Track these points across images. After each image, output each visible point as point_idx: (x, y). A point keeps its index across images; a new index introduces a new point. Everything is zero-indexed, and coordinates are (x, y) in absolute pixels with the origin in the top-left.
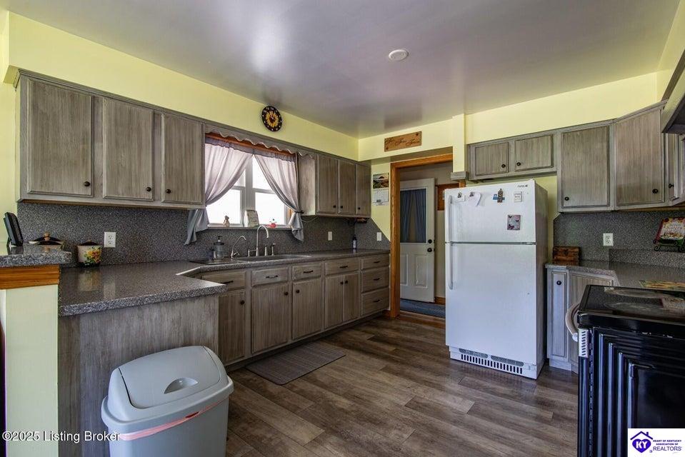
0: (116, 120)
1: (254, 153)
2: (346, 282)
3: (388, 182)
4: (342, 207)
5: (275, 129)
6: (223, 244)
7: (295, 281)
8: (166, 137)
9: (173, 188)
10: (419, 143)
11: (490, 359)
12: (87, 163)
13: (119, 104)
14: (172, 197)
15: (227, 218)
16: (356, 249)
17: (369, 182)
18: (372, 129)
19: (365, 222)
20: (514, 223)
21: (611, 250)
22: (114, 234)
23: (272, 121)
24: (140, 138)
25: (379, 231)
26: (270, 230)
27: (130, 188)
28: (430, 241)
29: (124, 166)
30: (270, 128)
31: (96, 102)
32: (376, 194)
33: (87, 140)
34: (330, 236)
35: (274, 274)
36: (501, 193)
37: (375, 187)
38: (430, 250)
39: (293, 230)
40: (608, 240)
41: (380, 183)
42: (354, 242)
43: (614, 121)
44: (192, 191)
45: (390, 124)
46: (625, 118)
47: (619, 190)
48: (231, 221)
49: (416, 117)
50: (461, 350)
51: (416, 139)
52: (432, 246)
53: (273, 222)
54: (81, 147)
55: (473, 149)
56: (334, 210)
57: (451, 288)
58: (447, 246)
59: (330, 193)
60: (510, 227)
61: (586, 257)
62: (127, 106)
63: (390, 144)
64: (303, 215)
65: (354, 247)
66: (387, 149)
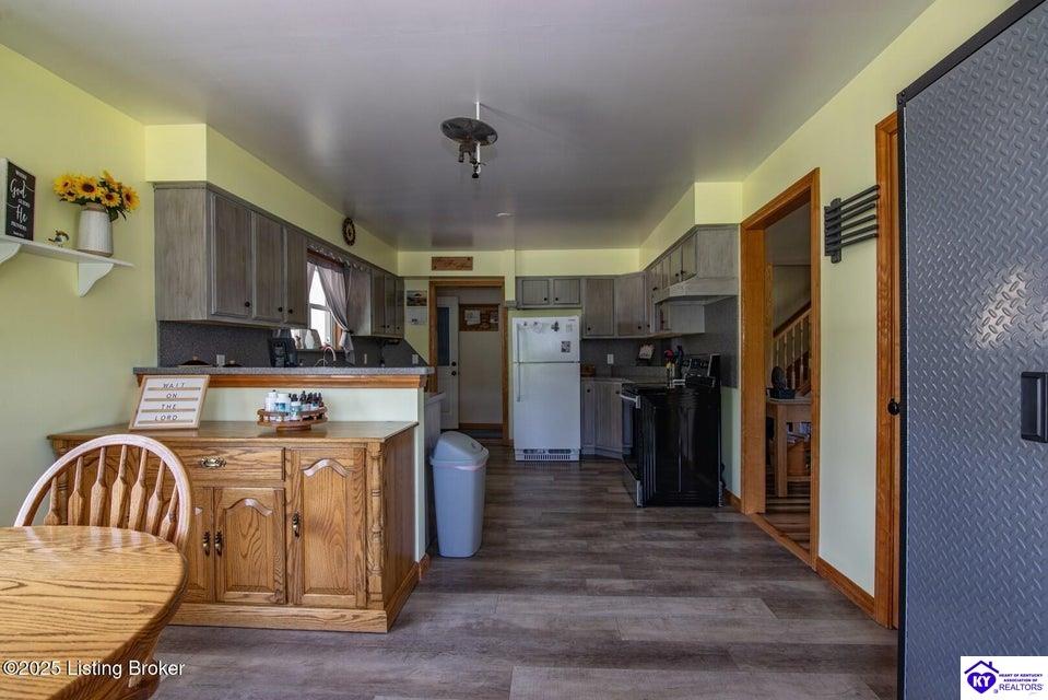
0: (260, 235)
3: (425, 300)
5: (351, 243)
8: (288, 252)
9: (293, 308)
10: (470, 268)
11: (547, 453)
13: (262, 218)
14: (292, 317)
17: (403, 298)
18: (415, 244)
19: (398, 343)
20: (566, 348)
21: (612, 366)
22: (223, 357)
23: (349, 234)
24: (274, 255)
25: (415, 353)
26: (337, 353)
27: (268, 308)
28: (454, 364)
29: (265, 284)
30: (347, 242)
31: (249, 217)
32: (410, 312)
36: (557, 324)
37: (408, 305)
38: (454, 373)
39: (347, 352)
40: (610, 359)
41: (416, 301)
43: (617, 276)
45: (438, 243)
46: (623, 276)
47: (619, 325)
49: (467, 242)
50: (525, 451)
51: (467, 263)
52: (455, 368)
54: (242, 264)
55: (520, 281)
56: (382, 330)
57: (519, 400)
58: (515, 366)
60: (563, 350)
61: (597, 372)
63: (438, 263)
64: (352, 335)
66: (434, 268)
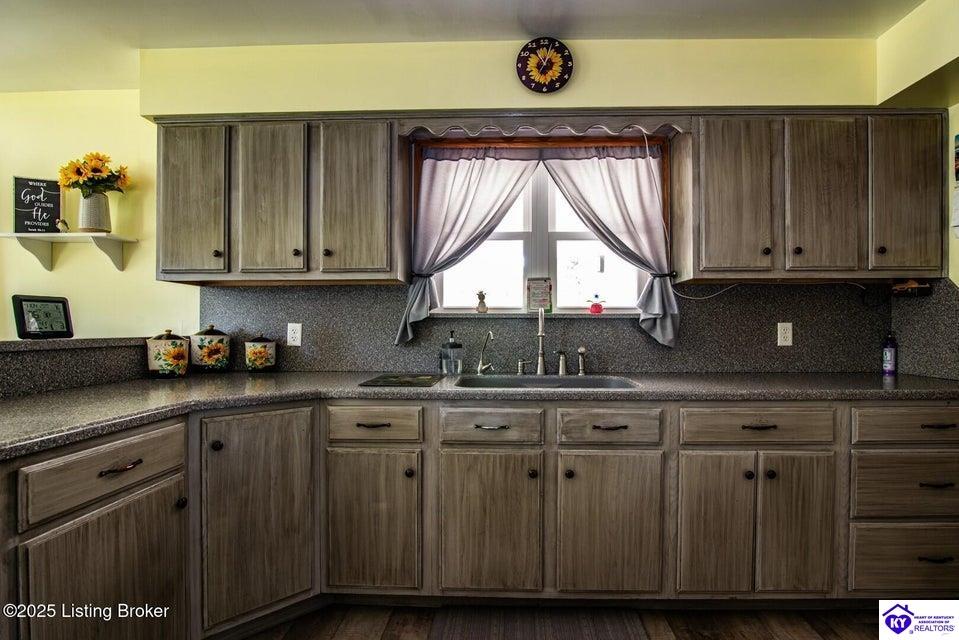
0: (254, 154)
1: (541, 158)
2: (771, 475)
4: (798, 251)
5: (551, 88)
6: (460, 346)
7: (562, 445)
8: (326, 160)
9: (336, 246)
12: (219, 224)
13: (258, 126)
14: (335, 262)
15: (481, 296)
16: (894, 373)
17: (940, 163)
19: (918, 293)
22: (299, 327)
23: (543, 69)
24: (286, 173)
27: (272, 253)
29: (264, 220)
30: (538, 88)
31: (233, 133)
33: (220, 190)
34: (784, 334)
35: (500, 422)
39: (642, 318)
42: (888, 355)
44: (369, 249)
48: (489, 302)
53: (596, 301)
54: (213, 201)
56: (765, 262)
59: (747, 215)
62: (269, 126)
64: (678, 281)
65: (888, 366)
